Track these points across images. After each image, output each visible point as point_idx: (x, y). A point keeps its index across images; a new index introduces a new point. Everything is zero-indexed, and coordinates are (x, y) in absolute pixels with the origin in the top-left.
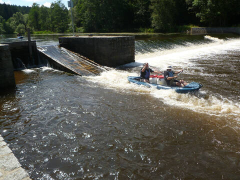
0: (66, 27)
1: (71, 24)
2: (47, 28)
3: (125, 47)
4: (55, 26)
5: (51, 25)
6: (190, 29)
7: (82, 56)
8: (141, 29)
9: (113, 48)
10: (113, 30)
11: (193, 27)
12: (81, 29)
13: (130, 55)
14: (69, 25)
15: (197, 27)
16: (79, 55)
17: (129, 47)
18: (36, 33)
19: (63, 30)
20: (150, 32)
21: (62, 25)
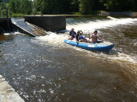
0: (31, 11)
1: (34, 10)
2: (20, 12)
3: (61, 22)
4: (25, 11)
5: (22, 10)
6: (100, 13)
7: (37, 27)
8: (74, 13)
9: (53, 22)
10: (58, 13)
11: (102, 12)
12: (40, 12)
13: (63, 26)
14: (33, 10)
15: (105, 12)
16: (36, 26)
17: (63, 21)
18: (13, 14)
19: (29, 13)
20: (78, 14)
21: (29, 10)
